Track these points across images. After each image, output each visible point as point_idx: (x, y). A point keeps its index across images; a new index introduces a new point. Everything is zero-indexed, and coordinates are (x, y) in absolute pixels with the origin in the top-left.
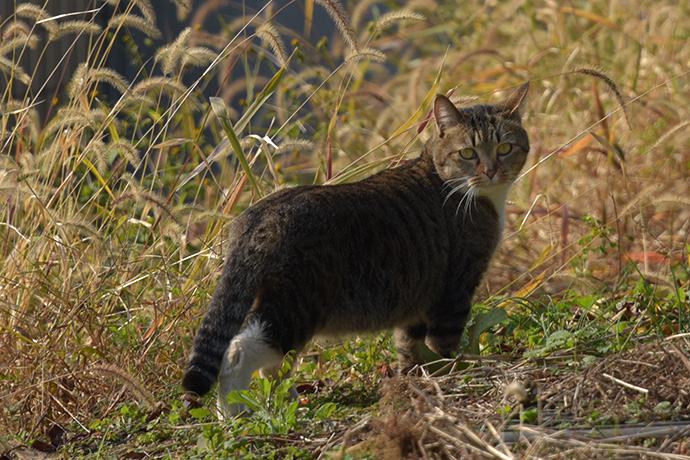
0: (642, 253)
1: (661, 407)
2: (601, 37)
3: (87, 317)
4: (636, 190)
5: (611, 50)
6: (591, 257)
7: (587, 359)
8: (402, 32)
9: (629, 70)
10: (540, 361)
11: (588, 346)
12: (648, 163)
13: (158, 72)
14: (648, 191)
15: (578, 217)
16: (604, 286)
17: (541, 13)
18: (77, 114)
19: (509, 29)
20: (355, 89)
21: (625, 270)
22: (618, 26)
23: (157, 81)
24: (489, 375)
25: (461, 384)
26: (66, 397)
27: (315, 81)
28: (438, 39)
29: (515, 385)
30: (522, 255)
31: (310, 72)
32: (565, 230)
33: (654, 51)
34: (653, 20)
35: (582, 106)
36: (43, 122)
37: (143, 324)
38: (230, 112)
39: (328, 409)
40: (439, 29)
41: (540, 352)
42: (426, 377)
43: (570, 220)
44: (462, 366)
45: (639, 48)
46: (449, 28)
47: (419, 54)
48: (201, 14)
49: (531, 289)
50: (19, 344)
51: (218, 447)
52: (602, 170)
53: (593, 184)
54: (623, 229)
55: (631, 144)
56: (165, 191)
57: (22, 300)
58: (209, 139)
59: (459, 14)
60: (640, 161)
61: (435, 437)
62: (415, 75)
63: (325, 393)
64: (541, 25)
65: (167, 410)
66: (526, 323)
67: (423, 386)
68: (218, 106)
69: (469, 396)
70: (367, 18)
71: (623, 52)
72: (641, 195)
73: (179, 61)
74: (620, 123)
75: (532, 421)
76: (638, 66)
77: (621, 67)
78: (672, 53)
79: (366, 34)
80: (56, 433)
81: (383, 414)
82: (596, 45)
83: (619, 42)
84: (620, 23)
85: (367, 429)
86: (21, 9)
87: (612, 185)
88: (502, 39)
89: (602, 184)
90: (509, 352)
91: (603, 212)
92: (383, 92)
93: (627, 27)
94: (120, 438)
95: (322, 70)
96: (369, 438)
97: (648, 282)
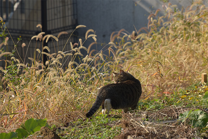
0: (166, 92)
1: (169, 118)
2: (158, 56)
3: (72, 104)
4: (165, 81)
5: (160, 58)
6: (157, 93)
7: (157, 110)
8: (125, 55)
9: (163, 61)
10: (149, 111)
11: (157, 108)
12: (167, 77)
13: (83, 63)
14: (167, 81)
15: (155, 86)
16: (160, 98)
17: (148, 52)
18: (69, 70)
19: (143, 54)
20: (117, 65)
21: (163, 95)
22: (161, 54)
23: (83, 64)
24: (140, 113)
25: (136, 115)
26: (69, 118)
27: (110, 64)
28: (131, 56)
29: (145, 115)
30: (146, 93)
31: (109, 62)
32: (153, 89)
33: (167, 58)
34: (167, 52)
35: (156, 67)
36: (64, 71)
37: (82, 105)
38: (96, 69)
39: (114, 119)
40: (131, 55)
41: (149, 109)
42: (130, 113)
43: (154, 87)
44: (136, 112)
45: (165, 57)
46: (133, 55)
47: (128, 59)
48: (91, 52)
49: (147, 98)
50: (61, 109)
51: (95, 126)
52: (159, 78)
53: (157, 80)
54: (163, 88)
55: (164, 74)
56: (85, 83)
57: (61, 101)
58: (92, 74)
59: (134, 52)
60: (165, 76)
61: (131, 124)
62: (127, 62)
63: (113, 116)
64: (148, 54)
65: (86, 120)
66: (146, 104)
67: (129, 115)
68: (93, 68)
69: (137, 117)
70: (119, 53)
71: (162, 58)
72: (166, 82)
73: (86, 60)
74: (162, 70)
75: (148, 121)
76: (165, 60)
77: (162, 61)
78: (171, 58)
79: (119, 56)
80: (67, 124)
81: (122, 120)
82: (158, 57)
83: (162, 56)
84: (162, 53)
85: (120, 122)
86: (59, 52)
87: (161, 81)
88: (142, 56)
89: (159, 80)
90: (144, 109)
91: (159, 85)
92: (122, 65)
93: (163, 54)
94: (79, 124)
95: (111, 62)
96: (120, 124)
97: (167, 97)
